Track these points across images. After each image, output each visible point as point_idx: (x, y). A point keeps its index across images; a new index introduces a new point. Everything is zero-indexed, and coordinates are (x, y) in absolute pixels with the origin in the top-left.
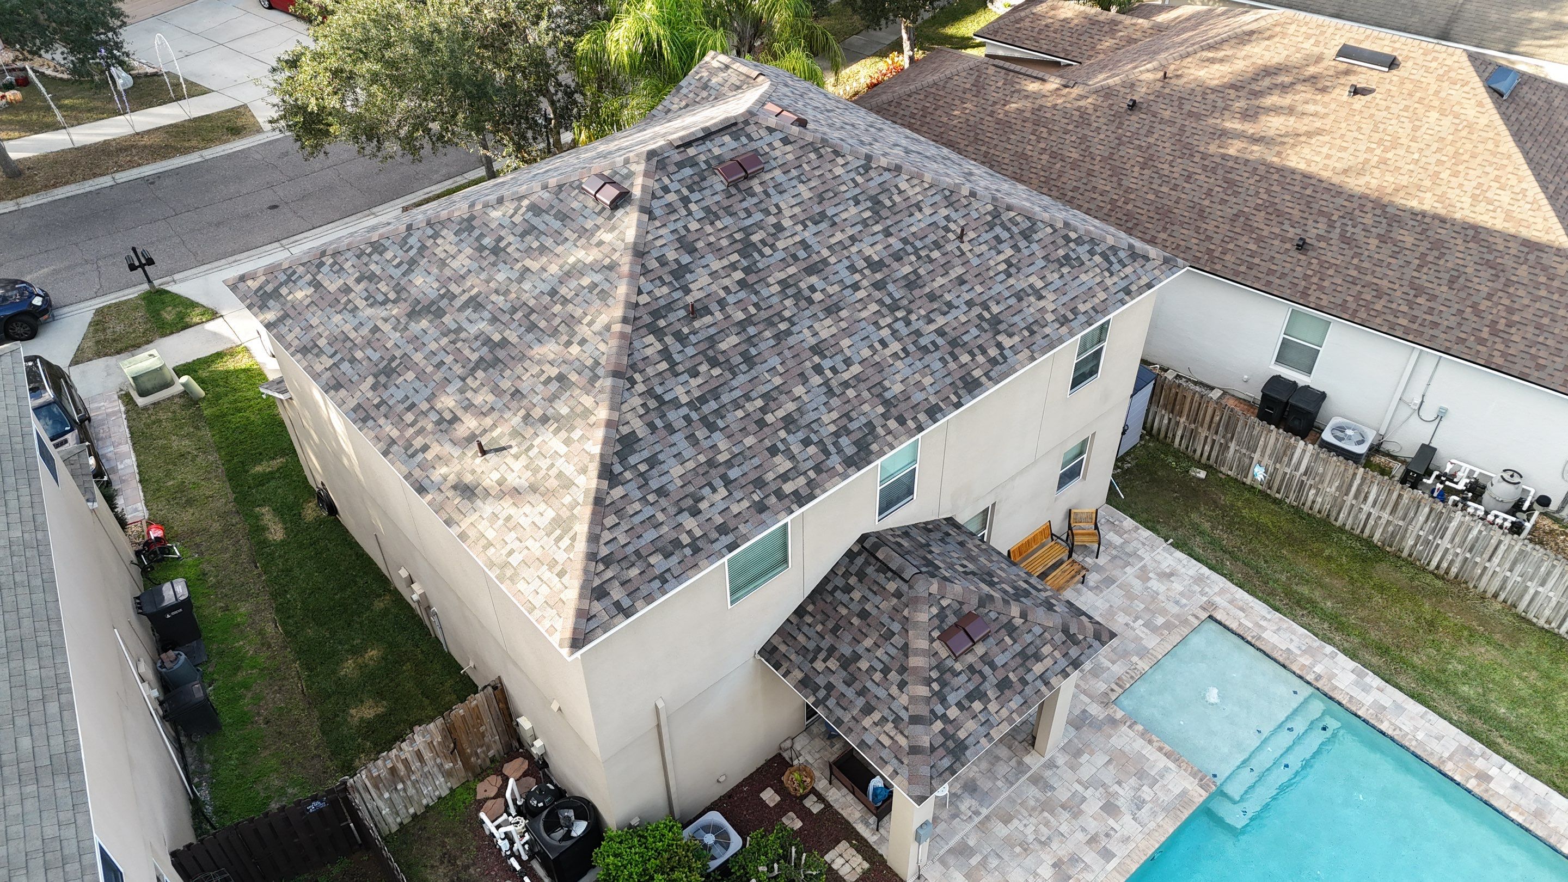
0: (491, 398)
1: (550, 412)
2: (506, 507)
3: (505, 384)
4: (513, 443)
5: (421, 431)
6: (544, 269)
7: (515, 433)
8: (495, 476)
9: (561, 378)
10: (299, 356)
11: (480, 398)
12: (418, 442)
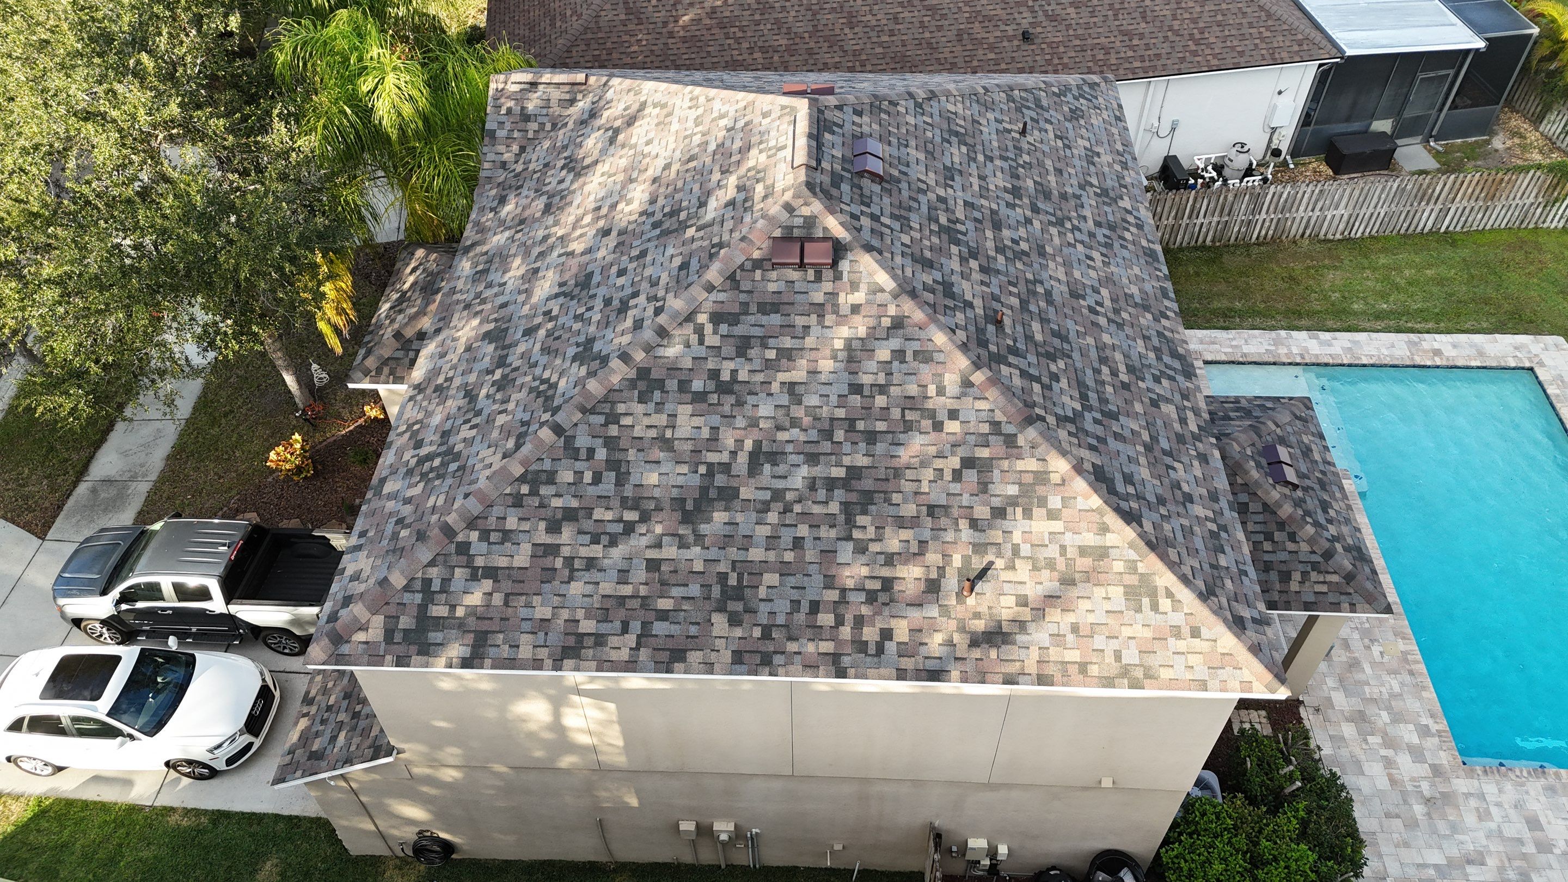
0: (906, 534)
1: (996, 502)
2: (1057, 620)
3: (909, 510)
4: (990, 557)
5: (859, 622)
6: (813, 373)
7: (979, 548)
8: (1010, 601)
9: (968, 463)
10: (568, 663)
11: (893, 542)
12: (870, 634)
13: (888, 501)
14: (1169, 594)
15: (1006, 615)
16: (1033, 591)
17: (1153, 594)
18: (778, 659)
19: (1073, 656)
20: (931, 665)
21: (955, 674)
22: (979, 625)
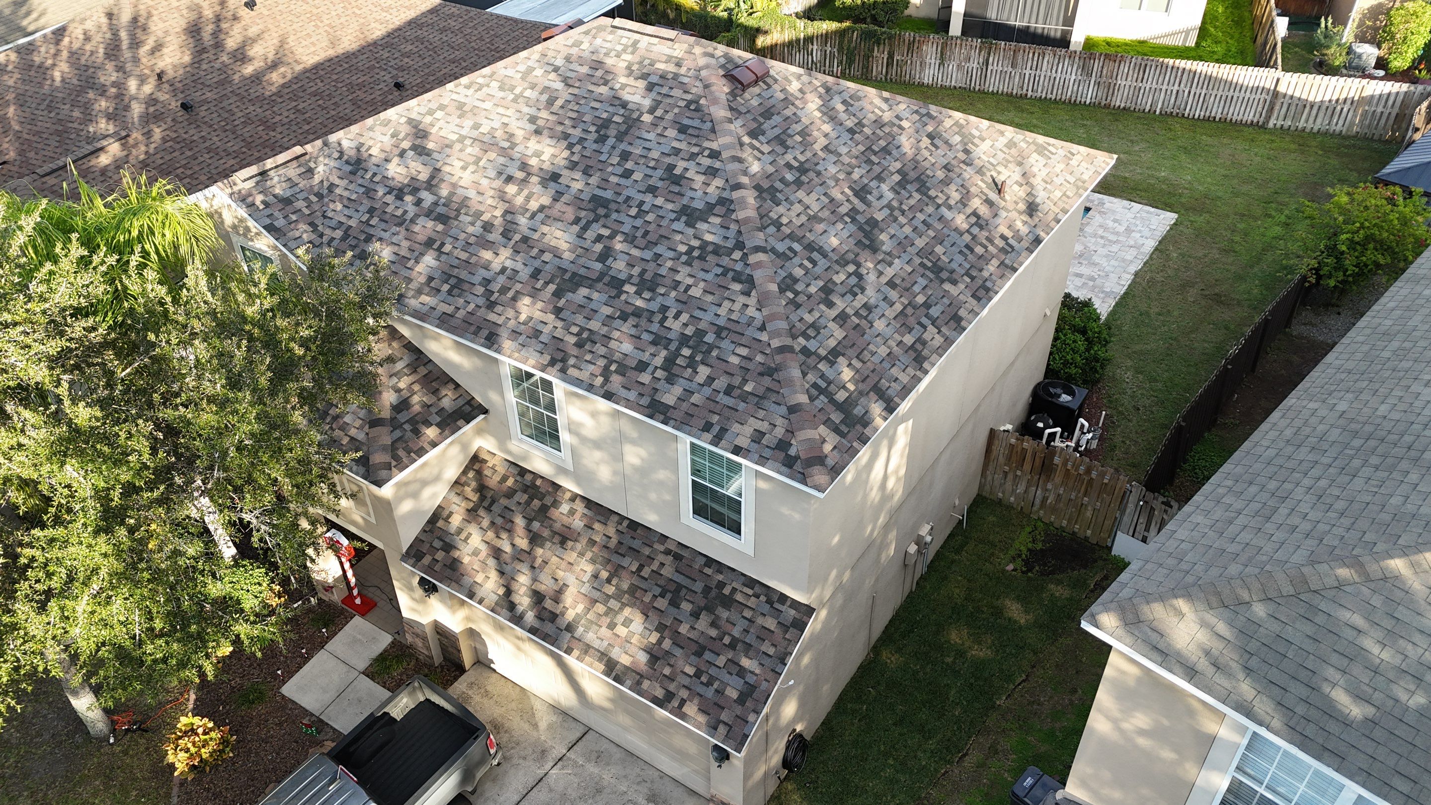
0: (953, 187)
1: (961, 148)
2: (1037, 181)
3: (940, 174)
4: (988, 174)
5: (990, 240)
7: (980, 171)
8: (1016, 188)
9: (931, 136)
11: (954, 194)
13: (928, 176)
14: (1049, 144)
15: (1022, 194)
16: (1017, 177)
17: (1046, 149)
18: (989, 284)
19: (1058, 194)
20: (1031, 237)
21: (1042, 234)
22: (1022, 206)
